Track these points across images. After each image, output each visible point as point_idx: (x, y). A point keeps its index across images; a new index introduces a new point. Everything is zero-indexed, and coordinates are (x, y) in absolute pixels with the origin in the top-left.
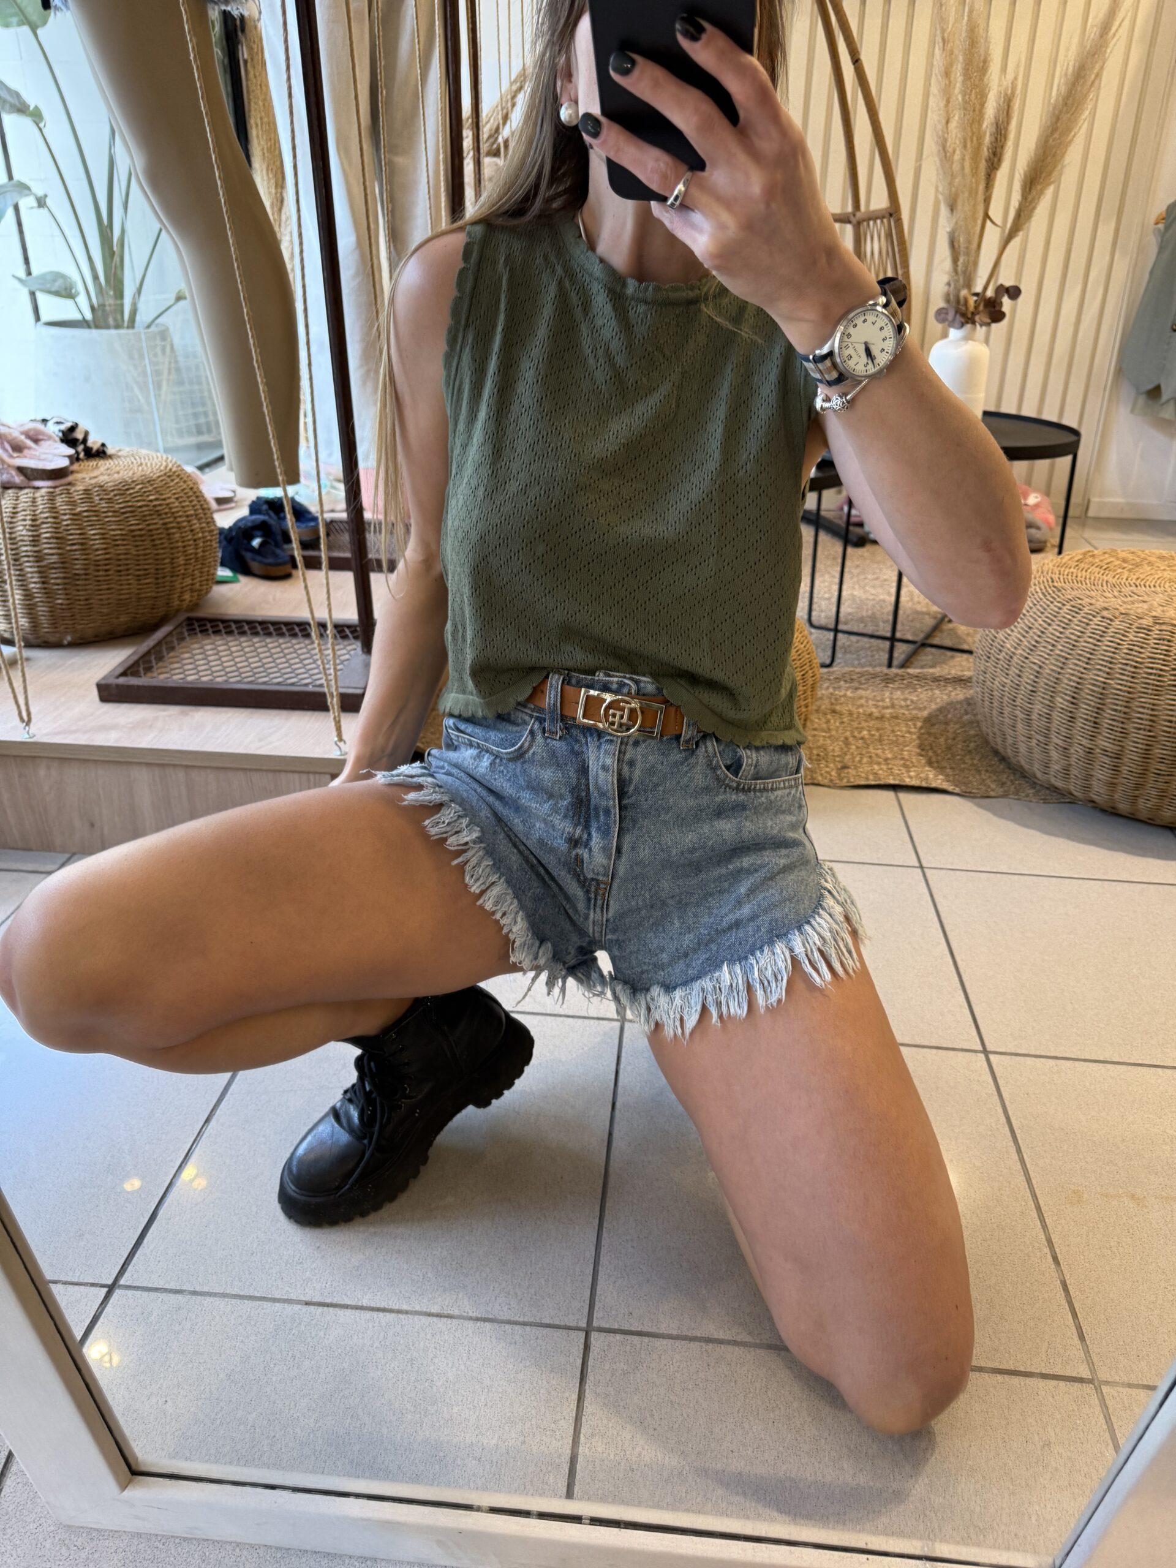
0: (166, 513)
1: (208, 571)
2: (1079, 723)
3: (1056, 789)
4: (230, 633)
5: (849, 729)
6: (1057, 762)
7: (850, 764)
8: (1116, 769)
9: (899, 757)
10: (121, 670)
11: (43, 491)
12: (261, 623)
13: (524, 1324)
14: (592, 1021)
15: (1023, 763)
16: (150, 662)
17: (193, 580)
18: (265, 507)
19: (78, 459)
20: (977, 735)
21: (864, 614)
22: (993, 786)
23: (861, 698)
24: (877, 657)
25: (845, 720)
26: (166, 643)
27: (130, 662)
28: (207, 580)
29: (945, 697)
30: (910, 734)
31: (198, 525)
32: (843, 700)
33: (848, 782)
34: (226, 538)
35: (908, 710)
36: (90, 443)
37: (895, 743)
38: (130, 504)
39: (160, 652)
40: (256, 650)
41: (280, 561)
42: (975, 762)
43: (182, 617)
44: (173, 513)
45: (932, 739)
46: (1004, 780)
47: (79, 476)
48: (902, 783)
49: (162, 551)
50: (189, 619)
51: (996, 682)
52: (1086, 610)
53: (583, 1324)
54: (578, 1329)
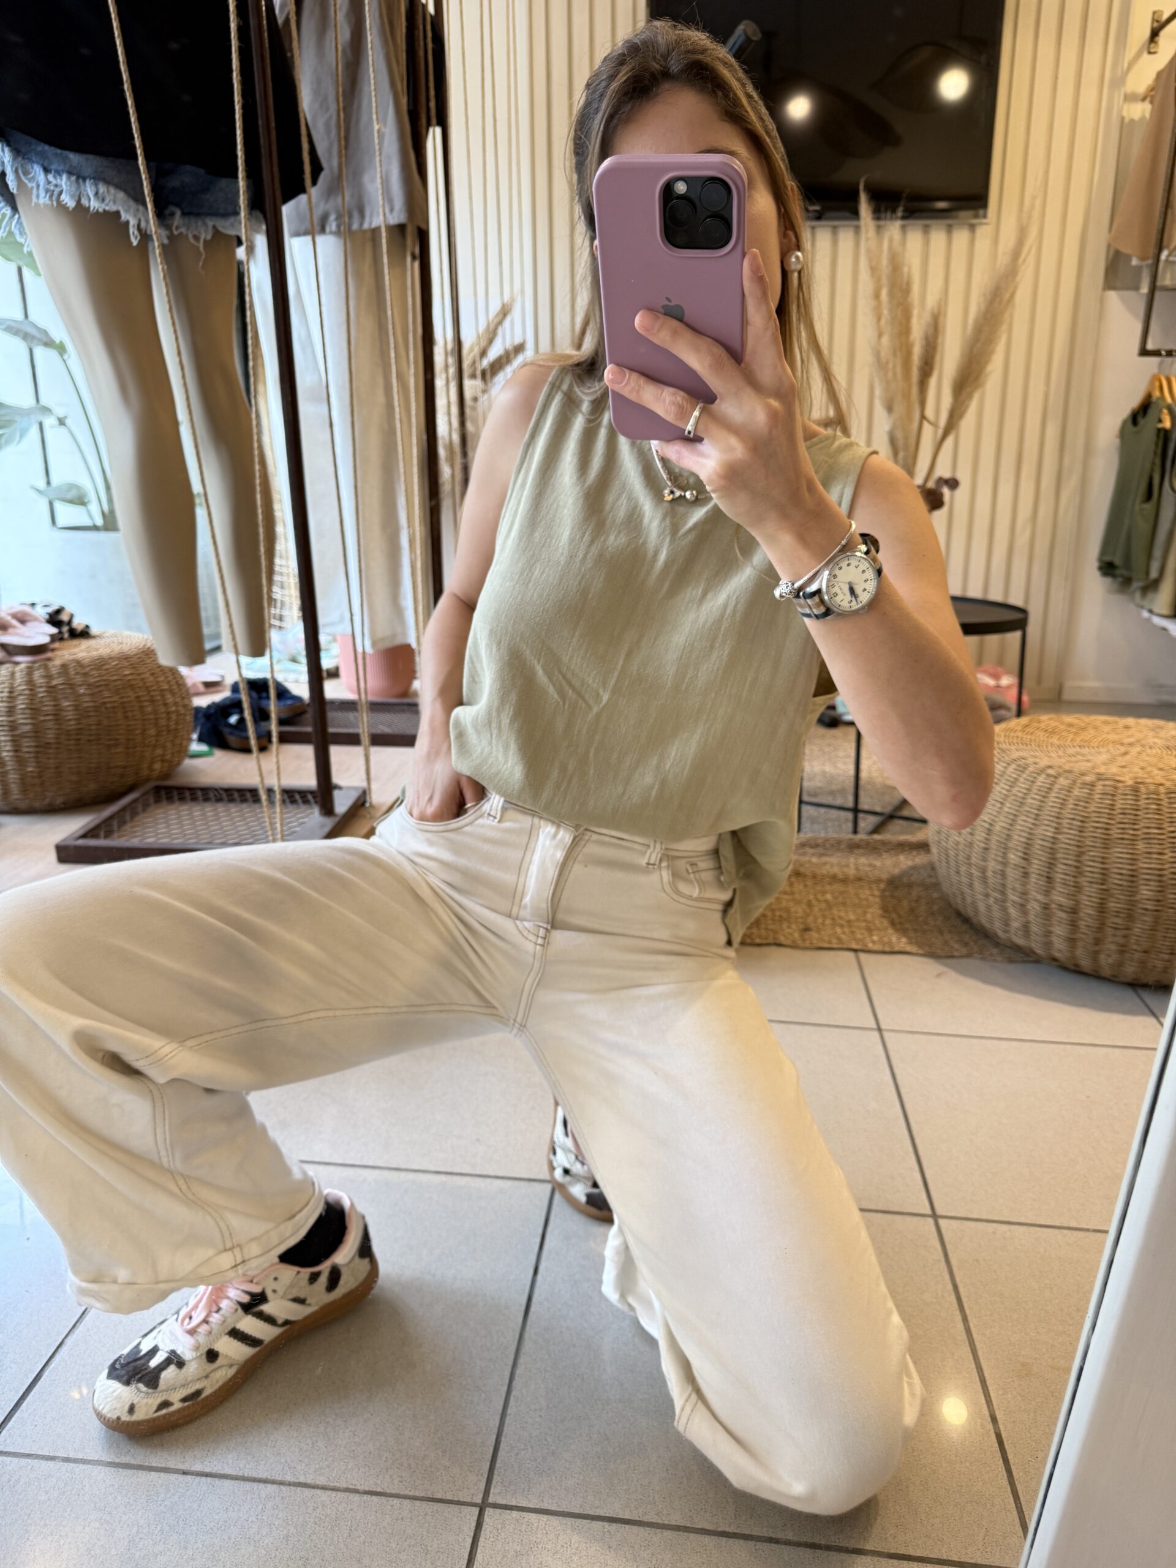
0: (140, 687)
2: (1033, 878)
3: (1017, 948)
4: (195, 799)
5: (812, 891)
6: (1016, 920)
7: (812, 925)
8: (1074, 925)
9: (862, 919)
10: (82, 832)
11: (23, 666)
12: (227, 790)
13: (415, 1498)
14: (522, 1183)
15: (984, 921)
16: (112, 825)
17: (164, 751)
18: (246, 687)
19: (62, 639)
20: (939, 897)
22: (956, 946)
24: (841, 825)
26: (131, 808)
27: (91, 827)
29: (909, 862)
30: (871, 897)
33: (810, 943)
34: (202, 716)
35: (872, 873)
36: (74, 625)
37: (858, 905)
38: (105, 678)
39: (123, 818)
42: (938, 923)
43: (151, 785)
45: (895, 901)
46: (967, 941)
47: (58, 653)
48: (864, 947)
49: (132, 723)
50: (157, 787)
52: (1031, 769)
53: (478, 1499)
54: (472, 1505)
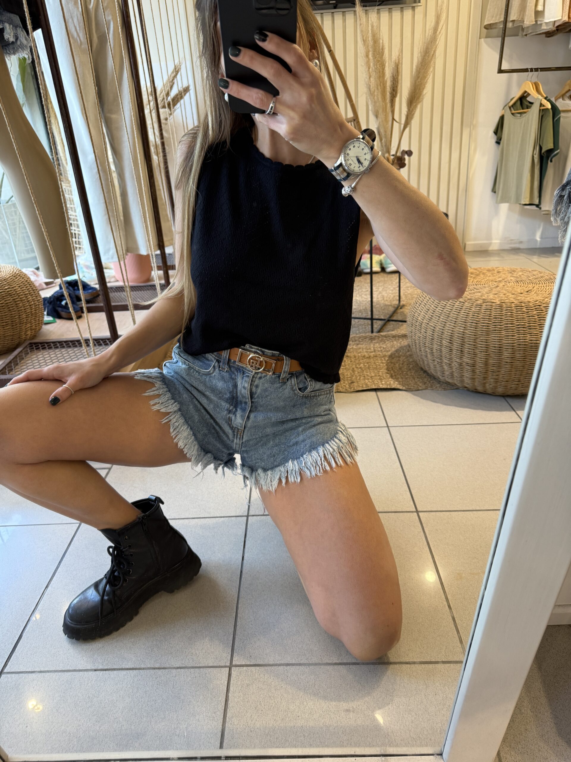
0: (14, 294)
1: (39, 319)
2: (454, 352)
3: (448, 383)
4: (50, 348)
5: (354, 364)
7: (355, 380)
8: (474, 371)
9: (378, 375)
12: (65, 342)
13: (200, 667)
14: (233, 518)
15: (433, 372)
16: (11, 366)
17: (31, 324)
18: (67, 285)
20: (414, 361)
22: (420, 385)
23: (360, 348)
25: (353, 360)
26: (19, 356)
27: (1, 368)
28: (39, 324)
29: (399, 344)
30: (382, 364)
31: (31, 298)
32: (352, 350)
33: (354, 389)
34: (48, 302)
35: (382, 352)
37: (376, 368)
39: (17, 361)
42: (412, 374)
43: (27, 343)
44: (18, 294)
45: (393, 365)
46: (426, 381)
48: (379, 388)
49: (14, 313)
50: (30, 343)
51: (417, 337)
53: (228, 664)
54: (226, 667)
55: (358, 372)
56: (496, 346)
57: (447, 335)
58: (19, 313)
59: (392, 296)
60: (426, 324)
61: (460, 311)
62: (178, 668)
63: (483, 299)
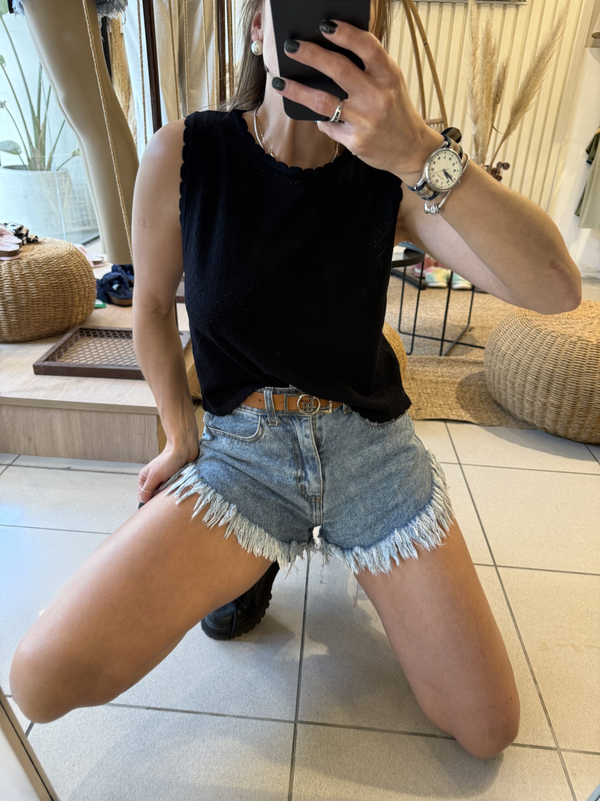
0: (69, 274)
1: (91, 303)
2: (540, 390)
3: (526, 422)
4: (103, 336)
5: (420, 388)
6: (528, 409)
7: (422, 407)
8: (558, 414)
9: (447, 403)
10: (46, 358)
11: (5, 263)
12: (119, 331)
13: (262, 719)
15: (510, 408)
16: (61, 353)
17: (83, 308)
18: (120, 268)
19: (23, 244)
20: (485, 392)
21: (427, 326)
22: (494, 420)
23: (426, 371)
24: (433, 349)
26: (69, 342)
27: (50, 353)
28: (90, 308)
29: (469, 371)
30: (451, 391)
31: (86, 280)
33: (423, 418)
34: (100, 285)
35: (450, 378)
36: (29, 236)
37: (444, 396)
38: (51, 269)
39: (66, 347)
40: (116, 347)
41: (127, 297)
42: (485, 407)
43: (78, 328)
44: (73, 274)
45: (463, 394)
46: (500, 416)
47: (24, 254)
48: (449, 418)
49: (67, 294)
50: (81, 329)
51: (497, 367)
52: (543, 332)
53: (293, 719)
54: (290, 722)
55: (425, 398)
56: (588, 389)
57: (534, 370)
58: (73, 295)
59: (460, 316)
60: (511, 356)
61: (551, 346)
62: (238, 717)
63: (578, 336)
